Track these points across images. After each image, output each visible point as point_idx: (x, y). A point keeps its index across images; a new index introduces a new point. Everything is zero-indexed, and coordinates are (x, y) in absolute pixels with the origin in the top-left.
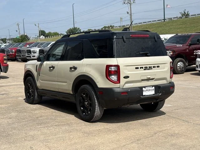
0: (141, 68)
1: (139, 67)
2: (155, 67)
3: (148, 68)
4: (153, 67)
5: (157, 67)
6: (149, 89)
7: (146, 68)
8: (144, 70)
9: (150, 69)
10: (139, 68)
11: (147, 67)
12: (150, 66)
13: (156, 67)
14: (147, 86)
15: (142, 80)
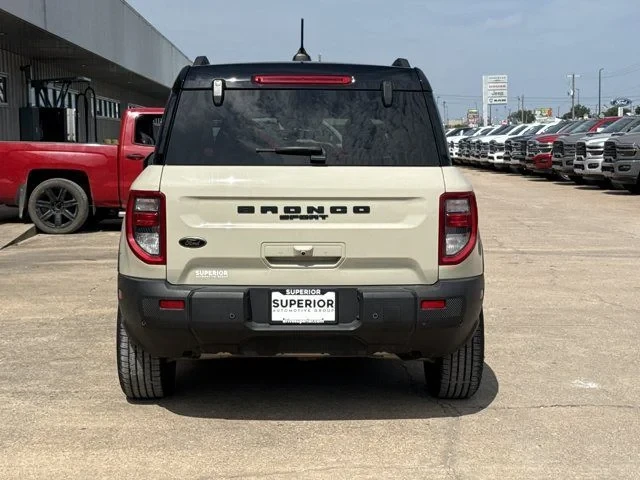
0: (264, 210)
1: (258, 205)
2: (344, 210)
3: (304, 212)
4: (333, 210)
5: (356, 210)
6: (305, 298)
7: (291, 213)
8: (282, 218)
9: (316, 217)
10: (258, 210)
11: (298, 209)
12: (316, 204)
13: (350, 210)
14: (293, 287)
15: (272, 260)
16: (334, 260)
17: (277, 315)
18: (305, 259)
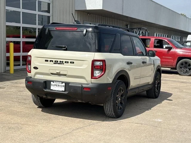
0: (50, 61)
1: (49, 60)
2: (68, 62)
3: (59, 62)
4: (65, 62)
5: (71, 62)
6: (58, 84)
7: (56, 62)
8: (54, 63)
9: (62, 64)
10: (49, 61)
11: (58, 61)
12: (62, 60)
13: (69, 62)
14: (56, 81)
15: (52, 74)
16: (65, 75)
17: (52, 88)
18: (58, 74)
